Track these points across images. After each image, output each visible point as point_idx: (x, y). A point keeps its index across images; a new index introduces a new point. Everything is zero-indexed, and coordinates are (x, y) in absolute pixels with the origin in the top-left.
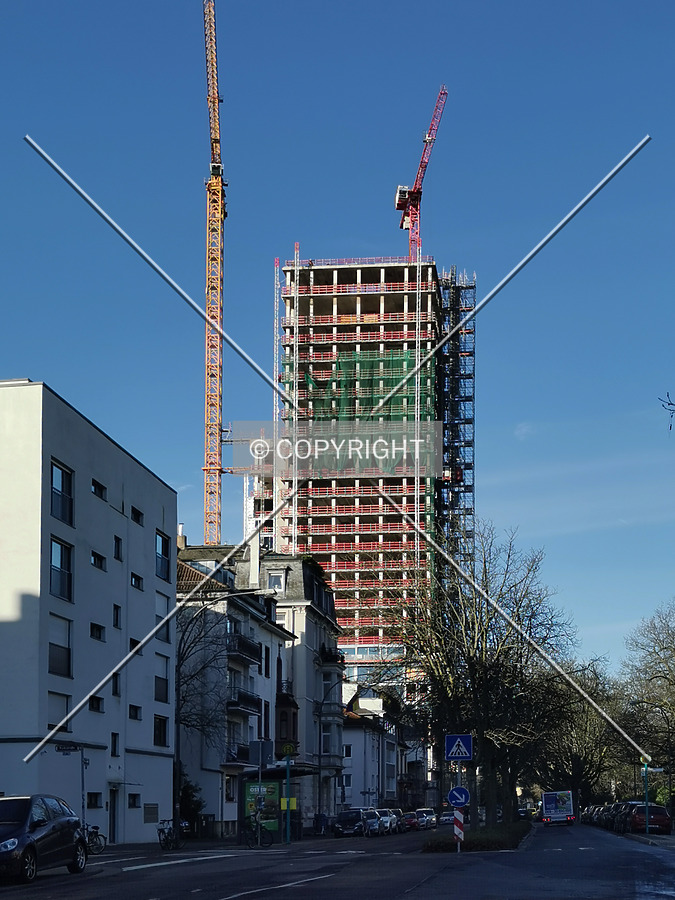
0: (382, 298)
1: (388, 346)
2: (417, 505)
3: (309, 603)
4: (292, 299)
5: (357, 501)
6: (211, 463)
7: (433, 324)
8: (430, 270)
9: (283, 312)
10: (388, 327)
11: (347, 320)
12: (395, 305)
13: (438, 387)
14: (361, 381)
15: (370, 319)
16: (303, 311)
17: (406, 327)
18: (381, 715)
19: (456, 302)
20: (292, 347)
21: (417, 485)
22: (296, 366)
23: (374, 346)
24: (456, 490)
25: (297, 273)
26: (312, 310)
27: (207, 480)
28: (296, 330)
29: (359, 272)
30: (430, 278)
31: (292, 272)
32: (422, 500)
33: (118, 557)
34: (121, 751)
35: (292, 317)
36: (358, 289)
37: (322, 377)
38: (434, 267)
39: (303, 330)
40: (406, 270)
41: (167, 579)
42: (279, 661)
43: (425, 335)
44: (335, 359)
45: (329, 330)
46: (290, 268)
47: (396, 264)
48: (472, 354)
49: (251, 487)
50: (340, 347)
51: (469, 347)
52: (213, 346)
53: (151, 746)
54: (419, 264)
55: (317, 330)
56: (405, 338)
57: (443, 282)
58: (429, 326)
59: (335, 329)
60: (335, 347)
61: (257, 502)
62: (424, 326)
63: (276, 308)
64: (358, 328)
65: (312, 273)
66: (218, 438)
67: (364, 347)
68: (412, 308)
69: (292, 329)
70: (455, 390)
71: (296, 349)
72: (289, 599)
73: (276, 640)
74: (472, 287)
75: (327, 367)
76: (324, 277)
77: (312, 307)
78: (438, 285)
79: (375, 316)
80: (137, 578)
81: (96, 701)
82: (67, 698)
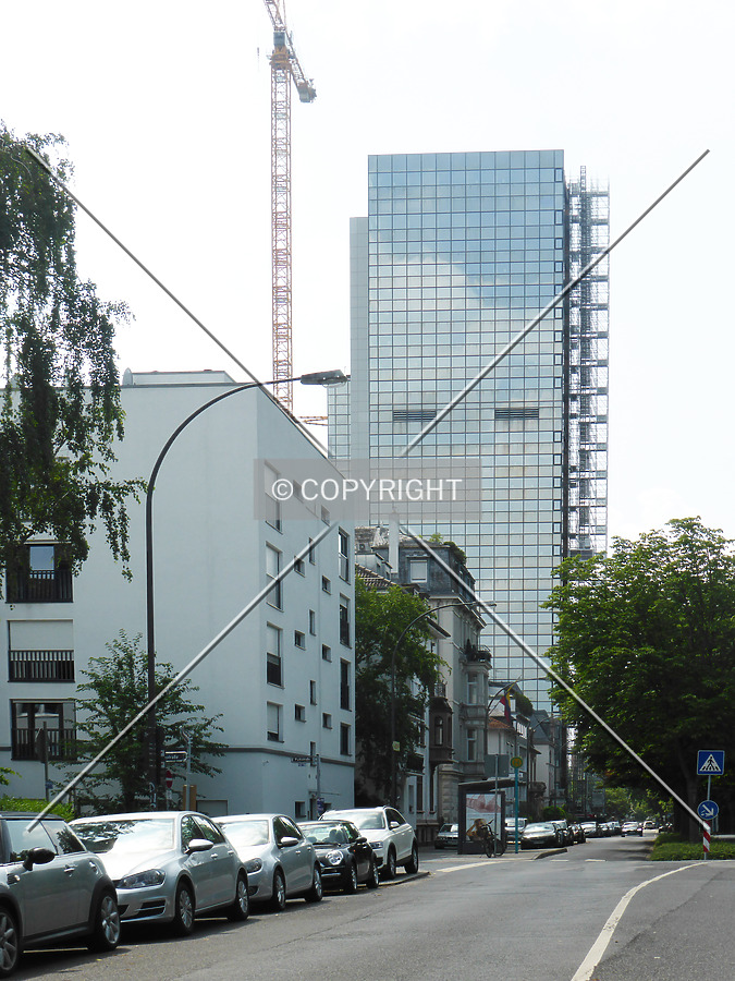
3: (456, 597)
18: (515, 716)
33: (312, 562)
41: (347, 581)
53: (337, 755)
72: (434, 591)
73: (430, 639)
80: (325, 582)
81: (299, 710)
82: (278, 707)
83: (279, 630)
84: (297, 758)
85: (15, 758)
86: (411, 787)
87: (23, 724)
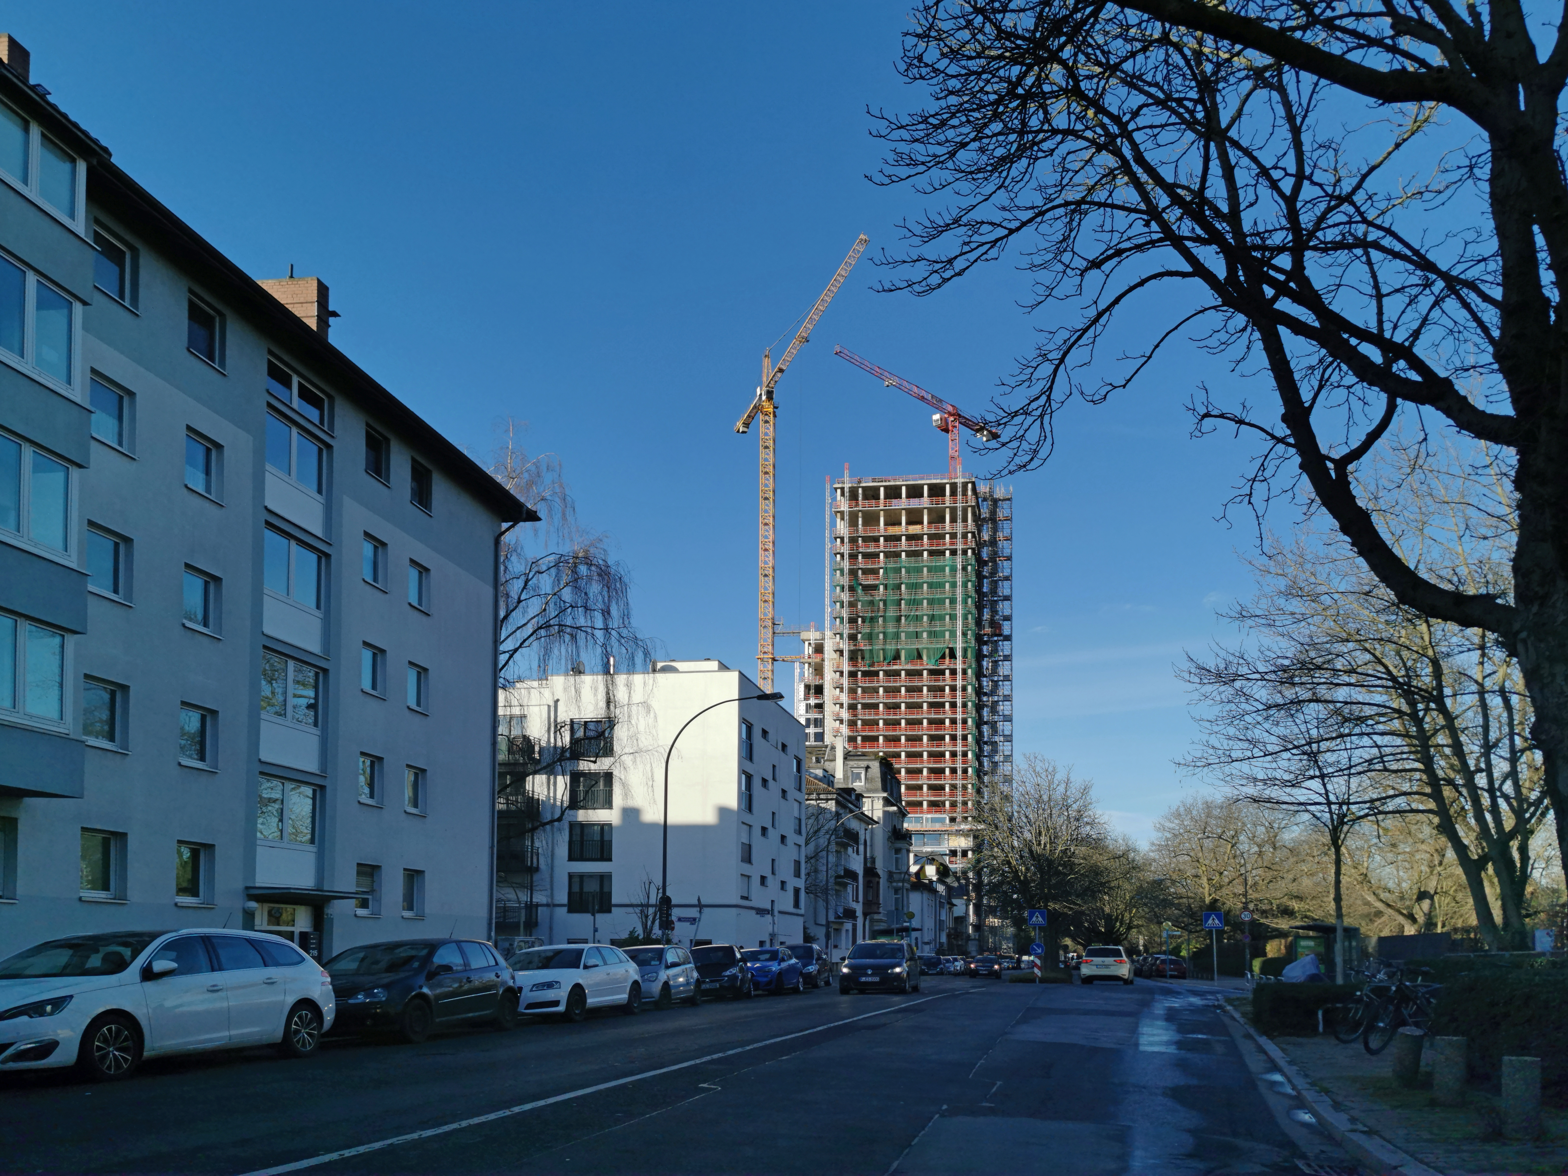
0: (925, 511)
1: (931, 553)
2: (959, 693)
3: (885, 795)
4: (842, 513)
5: (903, 689)
6: (765, 653)
7: (973, 533)
8: (970, 486)
9: (833, 524)
10: (931, 537)
11: (893, 531)
12: (937, 518)
13: (978, 589)
14: (907, 584)
15: (914, 529)
16: (853, 523)
17: (948, 536)
18: (935, 879)
19: (993, 513)
20: (842, 556)
21: (959, 676)
22: (846, 571)
23: (919, 554)
24: (996, 679)
25: (846, 490)
26: (860, 522)
27: (760, 667)
28: (846, 540)
29: (904, 489)
30: (970, 493)
31: (842, 489)
32: (964, 689)
33: (774, 779)
34: (776, 913)
35: (842, 528)
36: (904, 503)
37: (870, 581)
38: (973, 483)
39: (853, 540)
40: (948, 487)
41: (800, 790)
42: (865, 841)
43: (966, 543)
44: (882, 565)
45: (876, 540)
46: (840, 485)
47: (938, 481)
48: (1009, 558)
49: (802, 674)
50: (887, 555)
51: (1007, 552)
52: (766, 550)
53: (791, 909)
54: (960, 481)
55: (866, 539)
56: (948, 546)
57: (981, 495)
58: (970, 535)
59: (882, 539)
60: (882, 555)
61: (807, 687)
62: (965, 536)
63: (827, 520)
64: (904, 538)
65: (860, 491)
66: (771, 630)
67: (909, 554)
68: (953, 520)
69: (842, 539)
70: (994, 591)
71: (846, 556)
72: (868, 791)
73: (863, 826)
74: (1009, 499)
75: (875, 572)
76: (872, 494)
77: (860, 520)
78: (977, 498)
79: (919, 527)
80: (784, 792)
81: (763, 879)
82: (749, 877)
83: (750, 826)
84: (761, 912)
85: (570, 911)
86: (847, 931)
87: (576, 889)
